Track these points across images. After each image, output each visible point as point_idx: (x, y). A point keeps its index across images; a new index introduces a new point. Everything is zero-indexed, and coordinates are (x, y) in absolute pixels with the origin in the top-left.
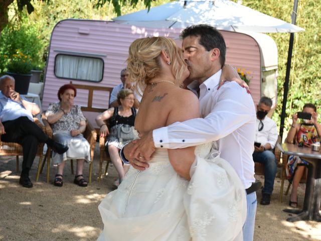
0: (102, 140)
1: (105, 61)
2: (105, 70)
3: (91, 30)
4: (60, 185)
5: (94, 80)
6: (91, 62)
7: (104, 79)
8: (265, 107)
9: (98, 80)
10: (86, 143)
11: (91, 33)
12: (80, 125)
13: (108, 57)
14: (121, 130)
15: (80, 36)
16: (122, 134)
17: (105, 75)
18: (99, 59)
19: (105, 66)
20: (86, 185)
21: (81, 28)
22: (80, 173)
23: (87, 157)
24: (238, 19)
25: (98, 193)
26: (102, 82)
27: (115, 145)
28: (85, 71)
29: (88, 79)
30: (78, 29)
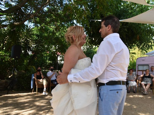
0: (140, 82)
3: (145, 59)
4: (129, 93)
10: (135, 82)
12: (134, 78)
15: (142, 61)
16: (145, 80)
18: (148, 65)
20: (136, 93)
22: (134, 90)
23: (135, 86)
25: (137, 95)
27: (143, 83)
28: (145, 68)
30: (142, 59)
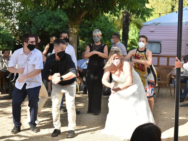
1: (161, 44)
2: (162, 48)
3: (155, 29)
5: (157, 53)
6: (156, 45)
7: (161, 52)
9: (159, 53)
11: (155, 31)
13: (163, 41)
17: (162, 50)
18: (158, 43)
19: (162, 46)
21: (151, 29)
26: (161, 53)
29: (155, 52)
30: (150, 29)
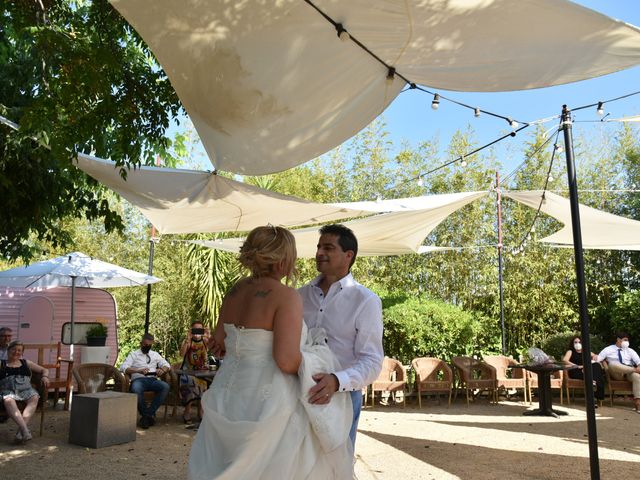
8: (148, 342)
14: (16, 382)
16: (17, 387)
24: (114, 271)
